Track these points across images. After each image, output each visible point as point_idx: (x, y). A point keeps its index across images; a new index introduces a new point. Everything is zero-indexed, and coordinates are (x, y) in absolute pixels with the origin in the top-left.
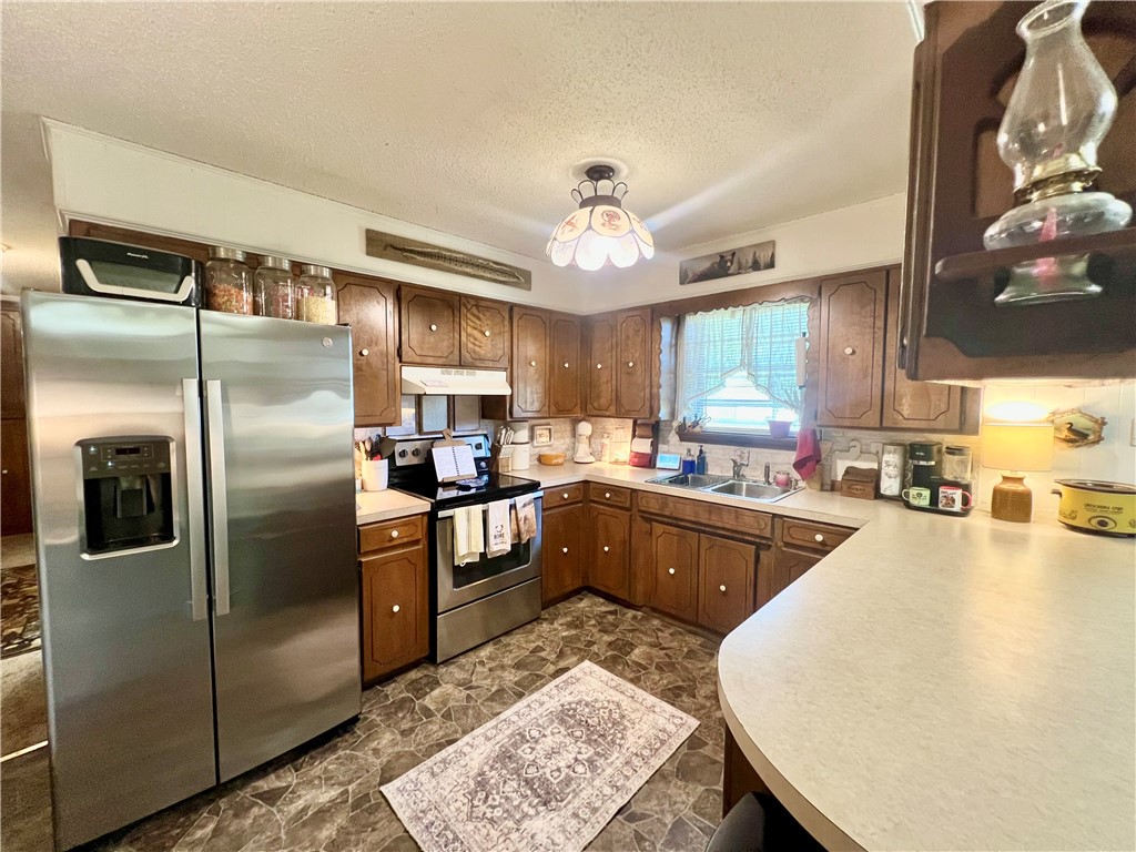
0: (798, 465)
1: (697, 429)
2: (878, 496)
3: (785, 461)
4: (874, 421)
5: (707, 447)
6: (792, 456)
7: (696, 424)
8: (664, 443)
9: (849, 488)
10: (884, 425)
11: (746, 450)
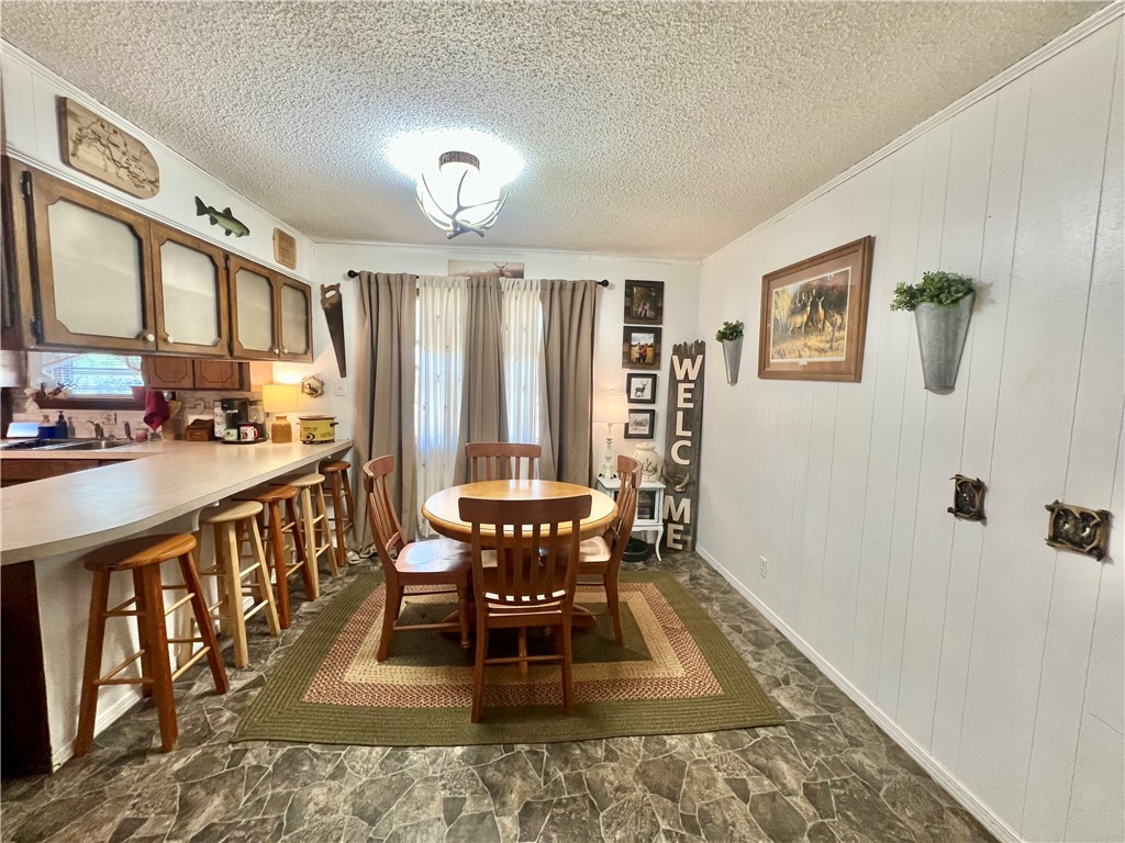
0: (148, 420)
1: (60, 396)
2: (213, 438)
3: (137, 419)
4: (190, 385)
5: (67, 413)
6: (142, 414)
7: (58, 391)
8: (18, 412)
9: (191, 435)
10: (197, 386)
11: (112, 413)
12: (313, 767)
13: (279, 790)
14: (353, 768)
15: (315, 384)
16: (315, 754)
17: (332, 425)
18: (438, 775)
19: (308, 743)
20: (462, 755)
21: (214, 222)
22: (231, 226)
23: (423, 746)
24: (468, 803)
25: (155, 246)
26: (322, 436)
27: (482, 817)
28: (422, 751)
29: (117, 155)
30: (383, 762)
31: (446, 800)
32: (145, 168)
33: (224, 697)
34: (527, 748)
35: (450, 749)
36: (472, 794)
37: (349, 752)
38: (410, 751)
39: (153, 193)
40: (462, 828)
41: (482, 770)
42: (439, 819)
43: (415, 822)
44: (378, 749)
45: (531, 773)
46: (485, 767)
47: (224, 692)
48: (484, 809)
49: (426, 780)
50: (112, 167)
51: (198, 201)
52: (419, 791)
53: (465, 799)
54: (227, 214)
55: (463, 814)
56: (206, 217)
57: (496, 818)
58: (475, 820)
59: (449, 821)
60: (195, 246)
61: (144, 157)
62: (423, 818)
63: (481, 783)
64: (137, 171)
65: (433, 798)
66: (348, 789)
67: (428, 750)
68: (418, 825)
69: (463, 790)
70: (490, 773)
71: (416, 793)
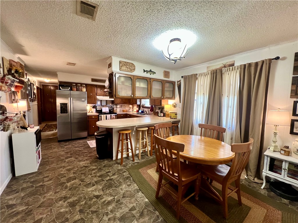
12: (128, 181)
13: (122, 181)
14: (131, 186)
15: (175, 104)
16: (131, 179)
17: (176, 115)
18: (138, 201)
19: (132, 177)
20: (146, 201)
21: (147, 73)
22: (151, 73)
23: (143, 193)
24: (136, 211)
25: (135, 80)
26: (173, 117)
27: (134, 216)
28: (142, 194)
29: (128, 66)
30: (135, 190)
31: (134, 206)
32: (133, 67)
33: (133, 162)
34: (158, 214)
35: (146, 198)
36: (138, 210)
37: (134, 183)
38: (141, 192)
39: (134, 71)
40: (129, 214)
41: (145, 208)
42: (129, 208)
43: (126, 204)
44: (137, 187)
45: (152, 220)
46: (146, 208)
47: (133, 161)
48: (136, 215)
49: (136, 199)
50: (127, 69)
51: (144, 70)
52: (133, 200)
53: (136, 210)
54: (151, 71)
55: (133, 212)
56: (146, 72)
57: (135, 220)
58: (132, 215)
59: (129, 210)
60: (143, 78)
61: (133, 65)
62: (128, 205)
63: (142, 210)
64: (131, 68)
65: (133, 203)
66: (127, 189)
67: (143, 195)
68: (126, 205)
69: (138, 208)
70: (146, 210)
71: (132, 200)
